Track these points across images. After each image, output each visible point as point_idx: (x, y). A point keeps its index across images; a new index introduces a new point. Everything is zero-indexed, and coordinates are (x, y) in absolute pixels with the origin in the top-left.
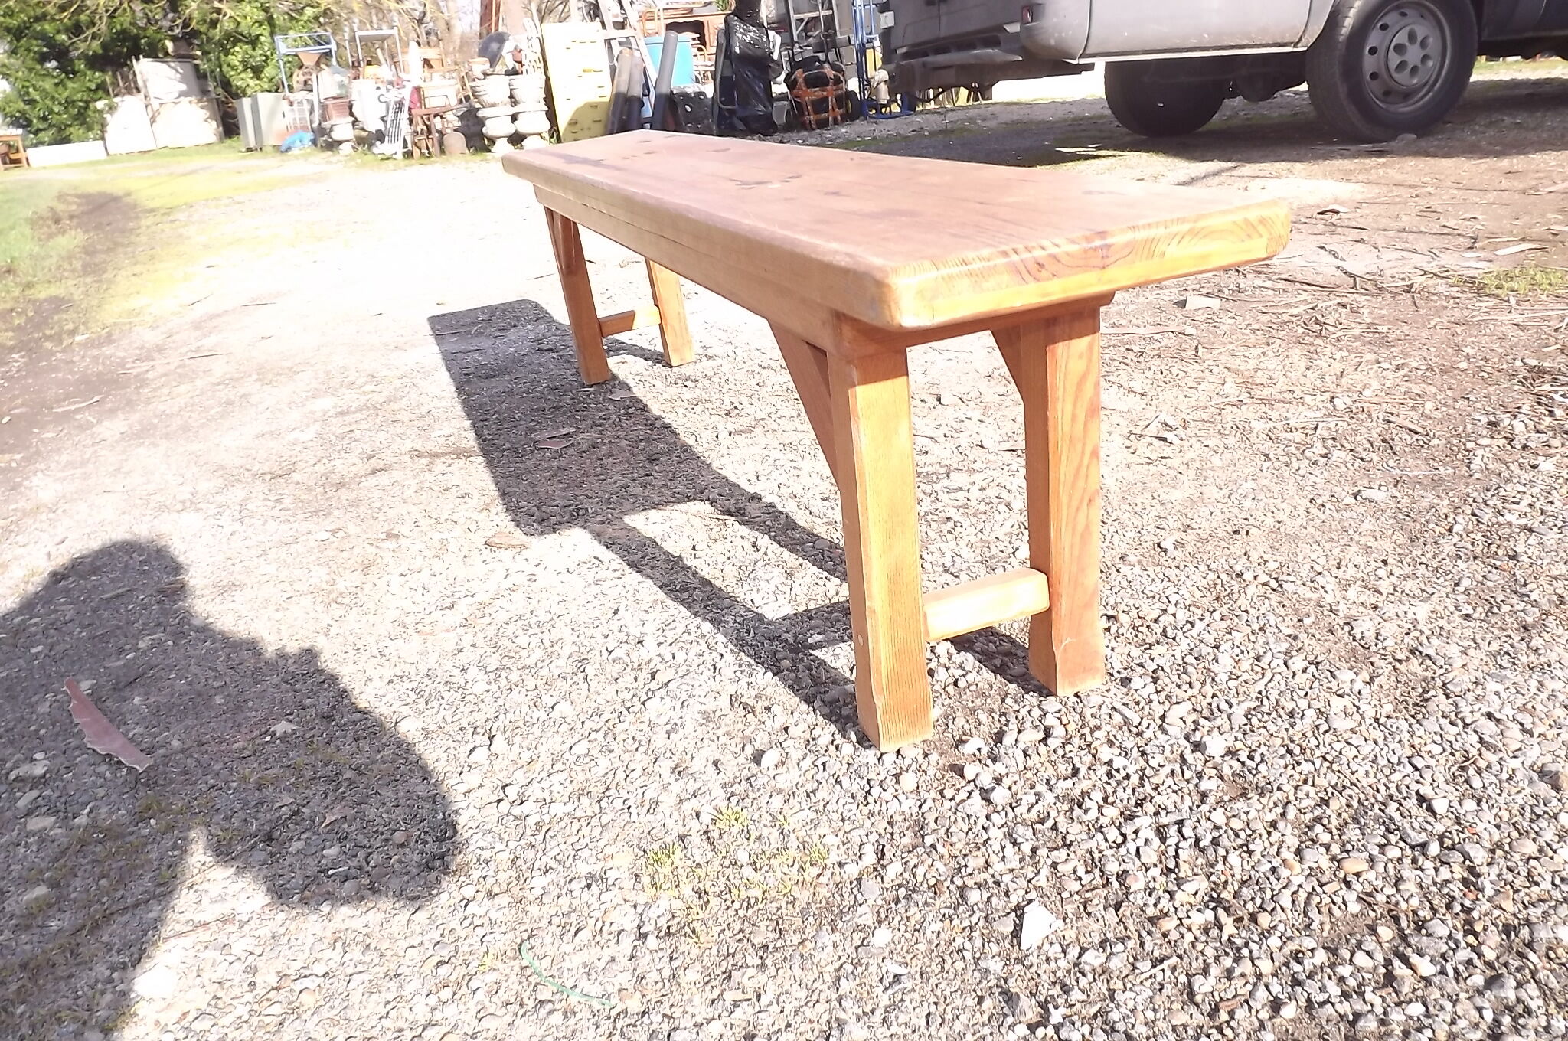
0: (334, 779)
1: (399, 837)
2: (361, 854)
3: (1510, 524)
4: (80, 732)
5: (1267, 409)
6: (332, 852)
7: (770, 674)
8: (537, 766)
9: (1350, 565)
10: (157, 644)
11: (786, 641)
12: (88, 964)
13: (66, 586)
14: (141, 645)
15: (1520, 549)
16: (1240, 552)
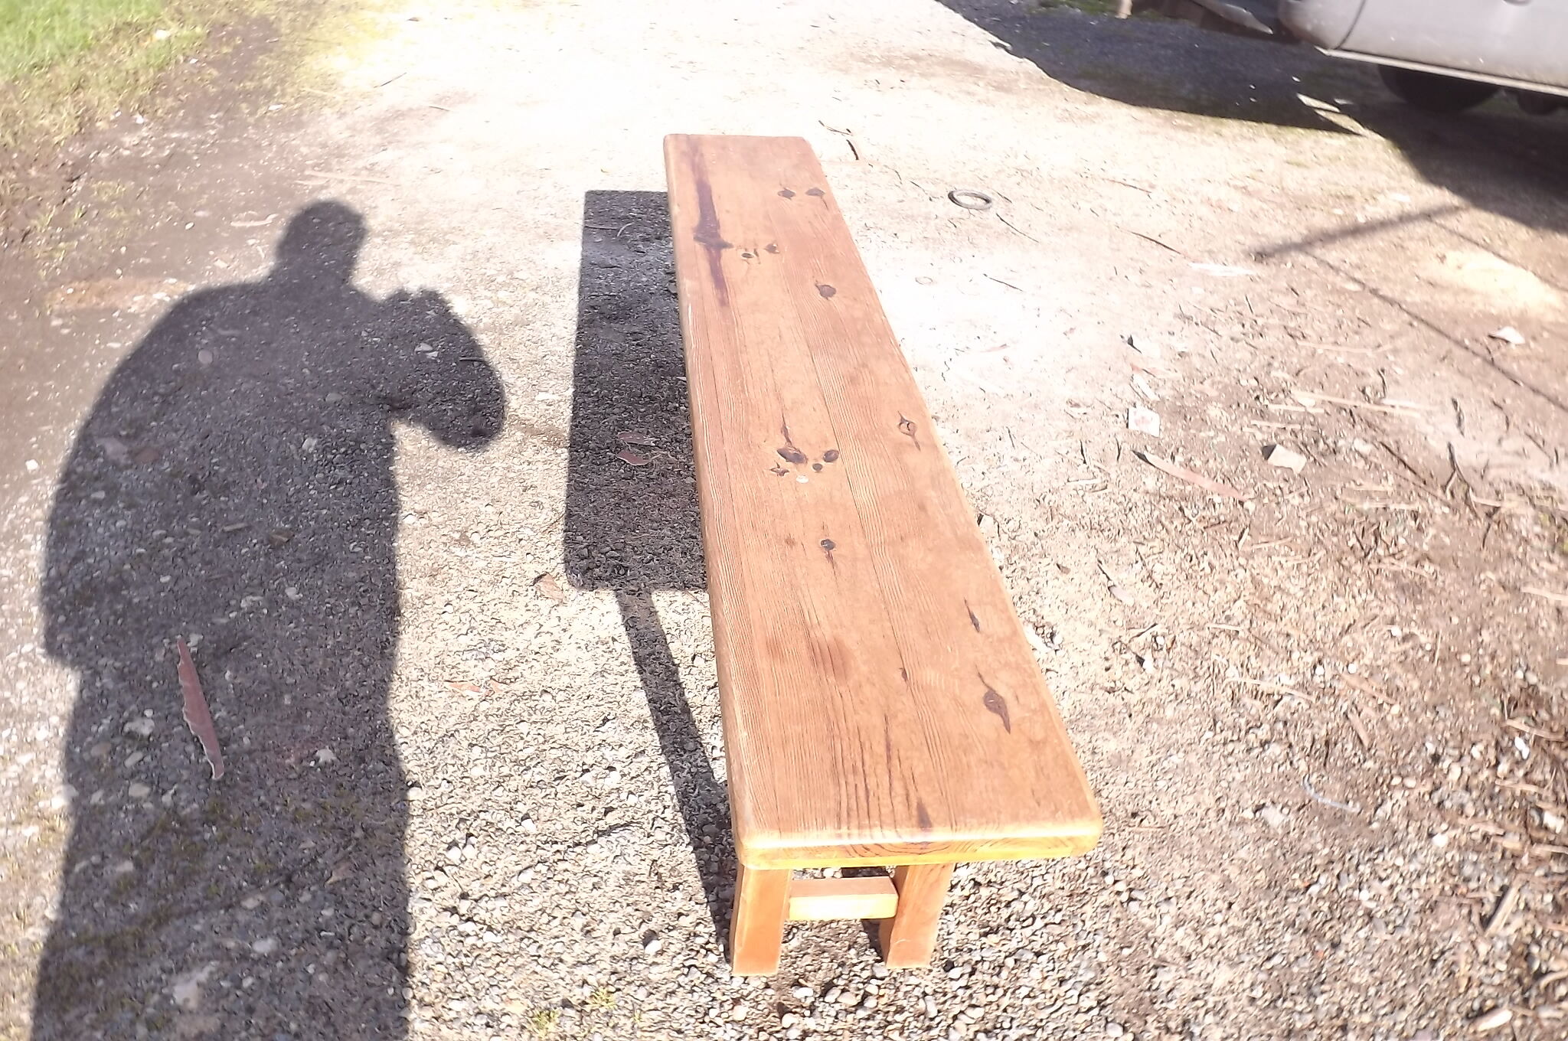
0: (346, 833)
1: (376, 918)
2: (347, 923)
3: (1359, 903)
4: (181, 696)
5: (1252, 653)
6: (328, 913)
7: (691, 848)
8: (491, 882)
9: (1200, 898)
10: (255, 609)
11: (718, 811)
12: (148, 958)
13: (199, 502)
14: (243, 604)
15: (1345, 939)
16: (1121, 845)
